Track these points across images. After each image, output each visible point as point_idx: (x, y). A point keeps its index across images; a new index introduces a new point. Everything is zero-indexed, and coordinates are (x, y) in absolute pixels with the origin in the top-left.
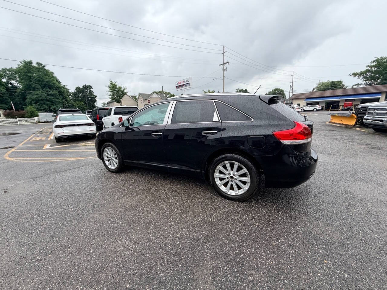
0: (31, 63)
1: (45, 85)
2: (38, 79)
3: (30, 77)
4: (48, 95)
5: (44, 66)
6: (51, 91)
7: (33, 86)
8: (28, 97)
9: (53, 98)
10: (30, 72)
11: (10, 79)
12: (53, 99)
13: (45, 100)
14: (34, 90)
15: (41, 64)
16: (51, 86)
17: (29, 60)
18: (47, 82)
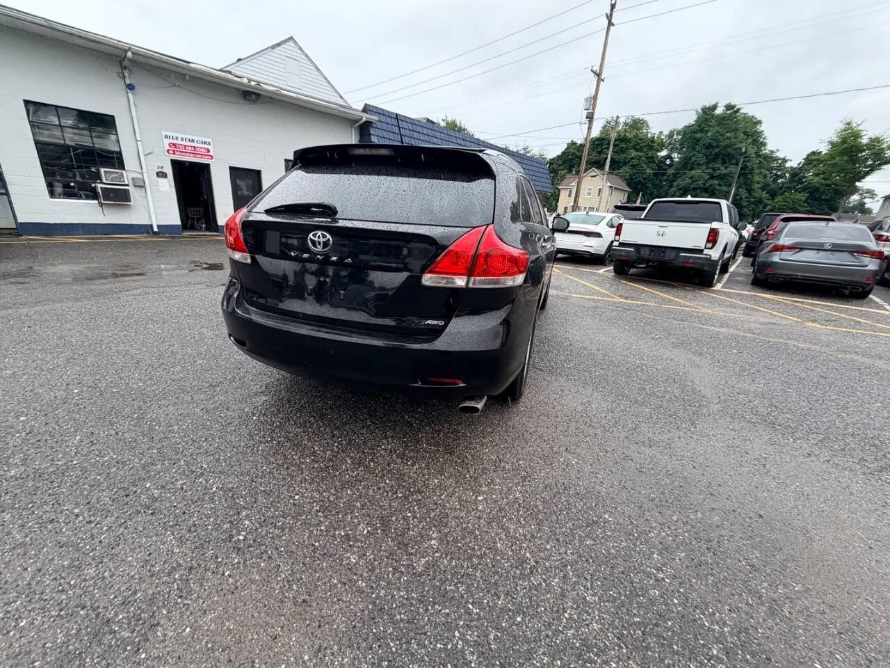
0: (715, 107)
1: (717, 155)
2: (709, 143)
3: (698, 140)
4: (712, 177)
5: (739, 110)
6: (722, 168)
7: (694, 159)
8: (675, 183)
9: (720, 185)
10: (702, 130)
11: (672, 150)
12: (718, 187)
13: (700, 189)
14: (691, 169)
15: (734, 106)
16: (729, 155)
17: (712, 103)
18: (727, 147)
